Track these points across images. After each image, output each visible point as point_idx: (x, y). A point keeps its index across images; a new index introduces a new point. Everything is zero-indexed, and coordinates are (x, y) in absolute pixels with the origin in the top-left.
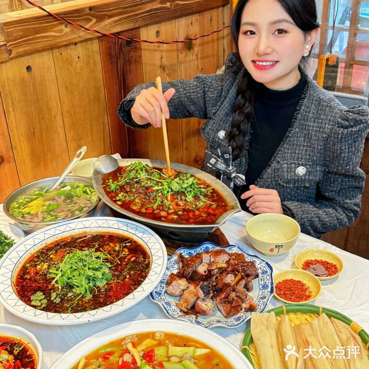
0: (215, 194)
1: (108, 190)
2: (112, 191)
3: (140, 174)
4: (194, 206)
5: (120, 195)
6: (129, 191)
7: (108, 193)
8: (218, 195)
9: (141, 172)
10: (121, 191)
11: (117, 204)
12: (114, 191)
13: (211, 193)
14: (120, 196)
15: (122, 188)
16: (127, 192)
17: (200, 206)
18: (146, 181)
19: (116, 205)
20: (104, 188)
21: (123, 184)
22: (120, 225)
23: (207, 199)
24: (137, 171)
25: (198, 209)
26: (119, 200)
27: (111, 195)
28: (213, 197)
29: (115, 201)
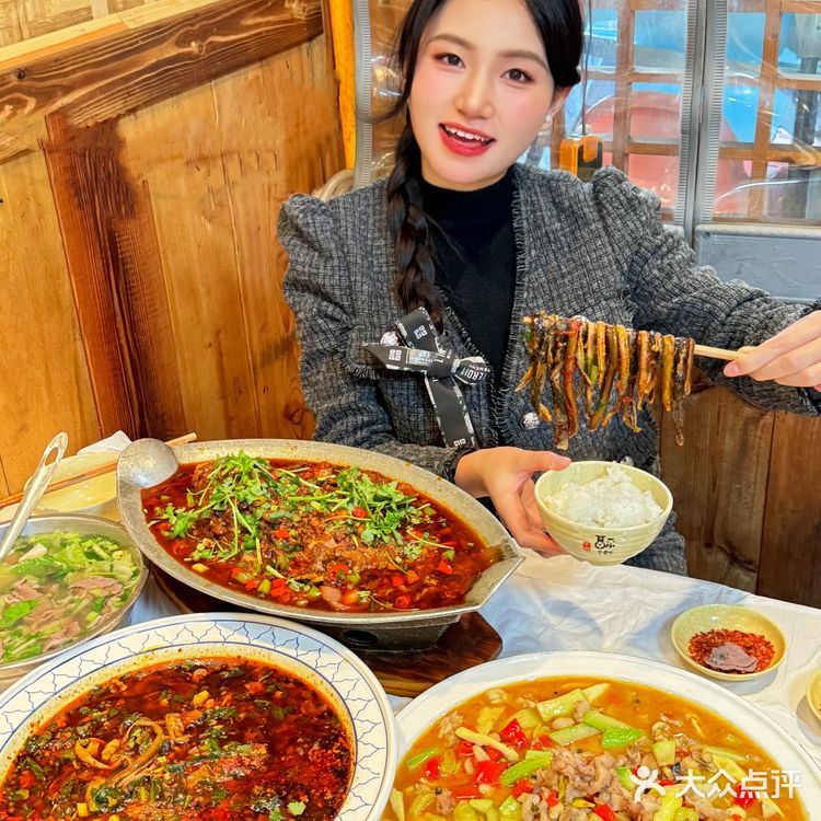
0: (442, 520)
1: (166, 534)
2: (178, 537)
3: (246, 486)
4: (399, 560)
5: (200, 547)
6: (224, 535)
7: (168, 544)
8: (452, 520)
9: (249, 483)
10: (202, 536)
11: (196, 572)
12: (183, 535)
13: (432, 517)
14: (202, 549)
15: (202, 526)
16: (217, 537)
17: (414, 557)
18: (266, 506)
19: (192, 573)
20: (155, 530)
21: (205, 516)
22: (226, 633)
23: (426, 535)
24: (239, 479)
25: (412, 567)
26: (202, 561)
27: (179, 547)
28: (438, 527)
29: (189, 565)
